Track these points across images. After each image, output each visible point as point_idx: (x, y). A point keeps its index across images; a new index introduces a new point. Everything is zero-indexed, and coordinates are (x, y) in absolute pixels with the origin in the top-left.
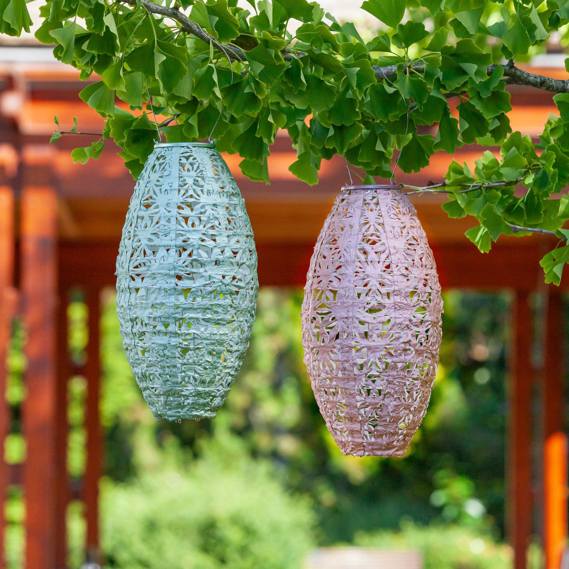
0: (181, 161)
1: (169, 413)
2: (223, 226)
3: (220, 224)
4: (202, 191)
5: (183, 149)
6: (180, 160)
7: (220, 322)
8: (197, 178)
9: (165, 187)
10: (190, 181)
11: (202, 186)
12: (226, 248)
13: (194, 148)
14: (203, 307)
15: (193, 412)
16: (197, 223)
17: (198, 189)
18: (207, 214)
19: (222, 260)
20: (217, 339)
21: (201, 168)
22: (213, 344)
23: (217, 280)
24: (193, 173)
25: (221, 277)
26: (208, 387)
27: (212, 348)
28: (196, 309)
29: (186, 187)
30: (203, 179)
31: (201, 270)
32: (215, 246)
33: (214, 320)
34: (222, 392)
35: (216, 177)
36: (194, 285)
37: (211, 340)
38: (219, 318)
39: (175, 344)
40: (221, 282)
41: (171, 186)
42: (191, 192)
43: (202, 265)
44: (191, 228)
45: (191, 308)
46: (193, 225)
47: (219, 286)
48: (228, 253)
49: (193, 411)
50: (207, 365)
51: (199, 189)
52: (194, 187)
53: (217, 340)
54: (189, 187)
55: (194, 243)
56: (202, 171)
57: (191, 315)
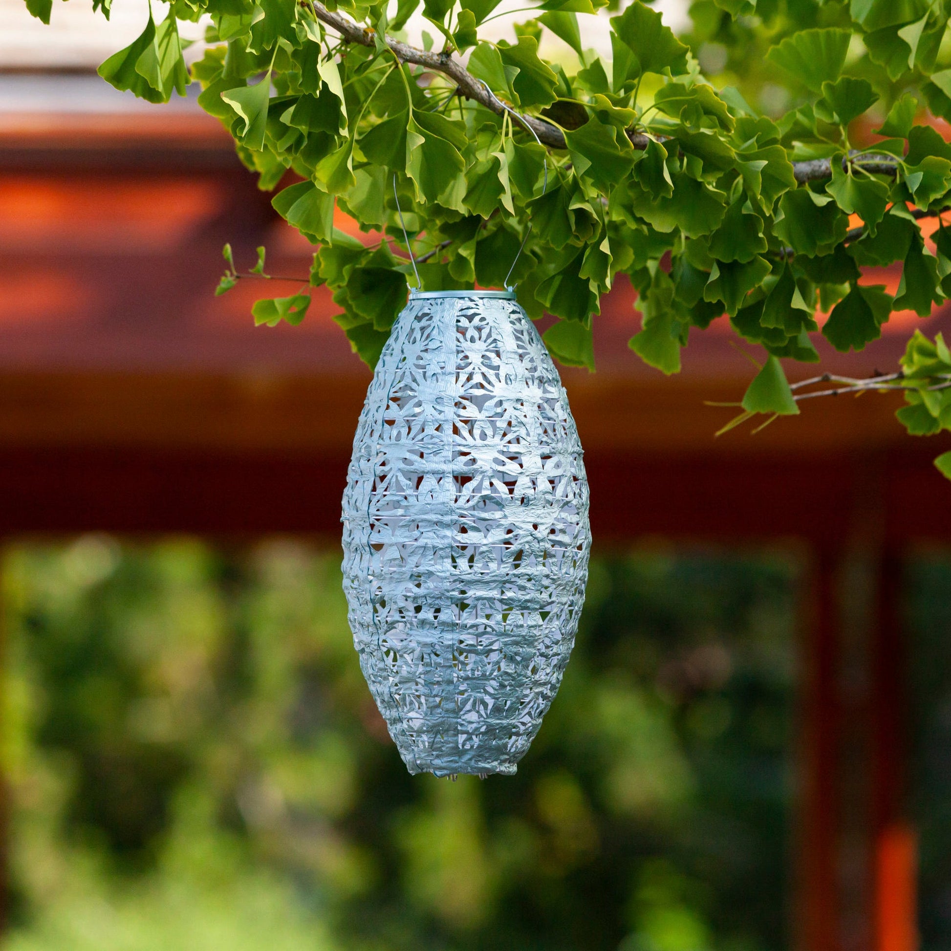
0: (459, 324)
1: (437, 762)
2: (533, 438)
3: (528, 434)
4: (497, 376)
5: (461, 301)
6: (458, 321)
7: (529, 604)
8: (488, 354)
9: (433, 368)
10: (475, 359)
11: (497, 368)
12: (538, 477)
13: (481, 301)
14: (500, 579)
15: (480, 763)
16: (489, 432)
17: (491, 374)
18: (506, 416)
19: (533, 497)
20: (524, 634)
21: (494, 336)
22: (516, 643)
23: (524, 532)
24: (480, 346)
25: (531, 527)
26: (507, 717)
27: (515, 650)
28: (487, 583)
29: (469, 369)
30: (498, 354)
31: (498, 515)
32: (521, 473)
33: (519, 601)
34: (530, 727)
35: (521, 351)
36: (485, 541)
37: (513, 636)
38: (528, 597)
39: (450, 643)
40: (531, 535)
41: (442, 368)
42: (478, 378)
43: (500, 505)
44: (479, 442)
45: (479, 581)
46: (484, 436)
47: (527, 542)
48: (543, 485)
49: (479, 761)
50: (506, 680)
51: (492, 372)
52: (484, 369)
53: (524, 637)
54: (474, 369)
55: (484, 468)
56: (495, 340)
57: (480, 593)
